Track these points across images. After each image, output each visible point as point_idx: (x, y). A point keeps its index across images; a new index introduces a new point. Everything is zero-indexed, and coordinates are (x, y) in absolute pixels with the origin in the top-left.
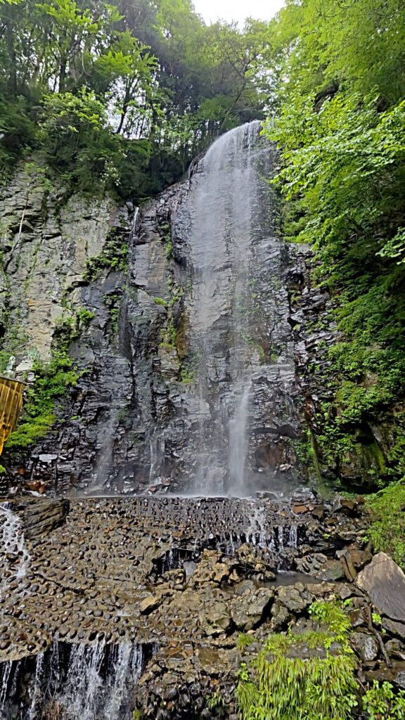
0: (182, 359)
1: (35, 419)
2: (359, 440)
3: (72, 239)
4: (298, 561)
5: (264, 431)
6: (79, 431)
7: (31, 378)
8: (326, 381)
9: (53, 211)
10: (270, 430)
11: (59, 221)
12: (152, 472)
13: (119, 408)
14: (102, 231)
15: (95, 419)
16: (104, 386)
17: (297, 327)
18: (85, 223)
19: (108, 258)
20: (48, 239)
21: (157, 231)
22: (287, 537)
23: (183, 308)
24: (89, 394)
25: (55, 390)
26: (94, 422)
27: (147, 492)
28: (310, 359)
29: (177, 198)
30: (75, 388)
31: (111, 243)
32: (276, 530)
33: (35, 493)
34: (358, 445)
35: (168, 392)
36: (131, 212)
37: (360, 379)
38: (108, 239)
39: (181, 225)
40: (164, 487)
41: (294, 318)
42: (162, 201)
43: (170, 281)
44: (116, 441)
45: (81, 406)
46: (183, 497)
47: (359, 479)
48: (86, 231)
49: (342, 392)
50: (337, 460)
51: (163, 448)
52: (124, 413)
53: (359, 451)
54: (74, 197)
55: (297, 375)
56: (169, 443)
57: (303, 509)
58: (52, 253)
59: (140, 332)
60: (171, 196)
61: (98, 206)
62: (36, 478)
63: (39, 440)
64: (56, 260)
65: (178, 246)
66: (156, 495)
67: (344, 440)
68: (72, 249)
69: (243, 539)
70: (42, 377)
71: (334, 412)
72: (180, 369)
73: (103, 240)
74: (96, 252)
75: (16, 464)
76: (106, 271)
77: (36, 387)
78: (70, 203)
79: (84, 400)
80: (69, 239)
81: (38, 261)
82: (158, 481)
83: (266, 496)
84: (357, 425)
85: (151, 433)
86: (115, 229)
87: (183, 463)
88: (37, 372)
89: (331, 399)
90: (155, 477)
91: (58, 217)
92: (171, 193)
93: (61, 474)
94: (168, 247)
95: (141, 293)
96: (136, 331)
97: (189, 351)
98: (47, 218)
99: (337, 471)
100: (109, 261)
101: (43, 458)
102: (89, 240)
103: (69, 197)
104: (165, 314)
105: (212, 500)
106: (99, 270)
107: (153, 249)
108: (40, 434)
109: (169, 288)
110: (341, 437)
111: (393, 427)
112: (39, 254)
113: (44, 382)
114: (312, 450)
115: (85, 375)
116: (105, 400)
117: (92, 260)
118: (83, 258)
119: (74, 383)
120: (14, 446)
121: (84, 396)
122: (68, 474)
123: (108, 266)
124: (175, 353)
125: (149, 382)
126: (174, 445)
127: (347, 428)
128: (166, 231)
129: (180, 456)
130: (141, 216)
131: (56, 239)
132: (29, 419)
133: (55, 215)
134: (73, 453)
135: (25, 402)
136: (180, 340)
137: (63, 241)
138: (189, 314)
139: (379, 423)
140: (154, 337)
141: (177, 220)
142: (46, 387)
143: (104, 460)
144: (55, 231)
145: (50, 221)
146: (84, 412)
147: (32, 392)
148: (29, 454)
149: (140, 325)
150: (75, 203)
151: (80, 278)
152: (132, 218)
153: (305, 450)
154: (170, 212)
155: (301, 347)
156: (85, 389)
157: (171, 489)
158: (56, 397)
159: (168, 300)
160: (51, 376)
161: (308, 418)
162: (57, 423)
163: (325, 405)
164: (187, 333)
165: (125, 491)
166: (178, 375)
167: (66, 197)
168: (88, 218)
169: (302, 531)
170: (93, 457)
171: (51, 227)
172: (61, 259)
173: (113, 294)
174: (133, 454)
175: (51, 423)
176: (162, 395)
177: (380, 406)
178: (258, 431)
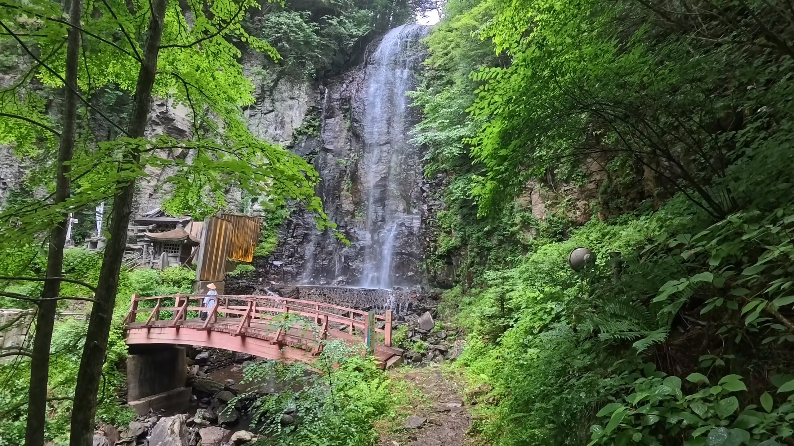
0: (356, 204)
1: (268, 239)
2: (446, 263)
3: (283, 114)
4: (406, 317)
5: (402, 254)
6: (294, 248)
7: (263, 214)
8: (434, 231)
9: (268, 93)
10: (405, 254)
11: (273, 100)
12: (336, 273)
13: (317, 235)
14: (302, 109)
15: (302, 241)
16: (307, 220)
17: (425, 194)
18: (290, 102)
19: (306, 128)
20: (265, 114)
21: (341, 109)
22: (403, 307)
23: (357, 170)
24: (298, 224)
25: (277, 221)
26: (301, 243)
27: (334, 284)
28: (429, 216)
29: (355, 84)
30: (288, 220)
31: (309, 117)
32: (398, 305)
33: (273, 283)
34: (446, 266)
35: (346, 226)
36: (322, 93)
37: (449, 233)
38: (306, 115)
39: (357, 109)
40: (343, 282)
41: (424, 188)
42: (345, 86)
43: (348, 147)
44: (316, 255)
45: (293, 232)
46: (355, 288)
47: (444, 282)
48: (291, 108)
49: (441, 238)
50: (435, 272)
51: (343, 260)
52: (320, 239)
53: (446, 269)
54: (282, 81)
55: (422, 224)
56: (347, 258)
57: (414, 296)
58: (269, 125)
59: (329, 185)
60: (351, 82)
61: (299, 89)
62: (273, 274)
63: (272, 253)
64: (271, 130)
65: (355, 125)
66: (339, 286)
67: (439, 263)
68: (282, 123)
69: (382, 308)
70: (269, 213)
71: (436, 248)
72: (354, 210)
73: (303, 115)
74: (298, 124)
75: (260, 266)
76: (305, 137)
77: (266, 220)
78: (280, 86)
79: (295, 229)
80: (280, 115)
81: (261, 132)
82: (340, 278)
83: (398, 289)
84: (445, 256)
85: (336, 250)
86: (311, 108)
87: (355, 269)
88: (266, 211)
89: (435, 241)
90: (338, 276)
91: (271, 97)
92: (351, 79)
93: (286, 273)
94: (348, 123)
95: (330, 156)
96: (326, 184)
97: (360, 199)
98: (264, 98)
99: (435, 277)
100: (306, 131)
101: (275, 263)
102: (294, 115)
103: (278, 81)
104: (345, 171)
105: (370, 290)
106: (300, 137)
107: (337, 122)
108: (273, 249)
109: (348, 152)
110: (438, 261)
111: (461, 259)
112: (260, 126)
113: (270, 216)
114: (425, 266)
115: (294, 212)
116: (307, 229)
117: (295, 129)
118: (290, 129)
119: (288, 217)
120: (259, 256)
121: (295, 226)
122: (290, 272)
123: (305, 133)
124: (351, 199)
125: (334, 218)
126: (350, 259)
127: (441, 257)
128: (347, 110)
129: (353, 265)
130: (329, 97)
131: (271, 114)
132: (264, 240)
133: (270, 95)
134: (291, 261)
135: (261, 230)
136: (355, 191)
137: (276, 116)
138: (361, 174)
139: (455, 256)
140: (338, 188)
141: (355, 105)
142: (272, 219)
143: (309, 265)
144: (270, 109)
145: (266, 100)
146: (296, 236)
147: (265, 224)
148: (267, 261)
149: (329, 180)
150: (283, 86)
151: (288, 143)
152: (323, 98)
153: (422, 266)
154: (350, 98)
155: (425, 207)
156: (295, 221)
157: (348, 283)
158: (277, 225)
159: (347, 160)
160: (273, 212)
161: (424, 249)
162: (280, 242)
163: (432, 244)
164: (359, 187)
165: (322, 283)
166: (353, 214)
167: (276, 82)
168: (292, 98)
169: (410, 305)
170: (303, 263)
171: (267, 105)
172: (276, 129)
173: (310, 154)
174: (325, 263)
175: (276, 242)
176: (342, 227)
177: (456, 248)
178: (398, 254)
